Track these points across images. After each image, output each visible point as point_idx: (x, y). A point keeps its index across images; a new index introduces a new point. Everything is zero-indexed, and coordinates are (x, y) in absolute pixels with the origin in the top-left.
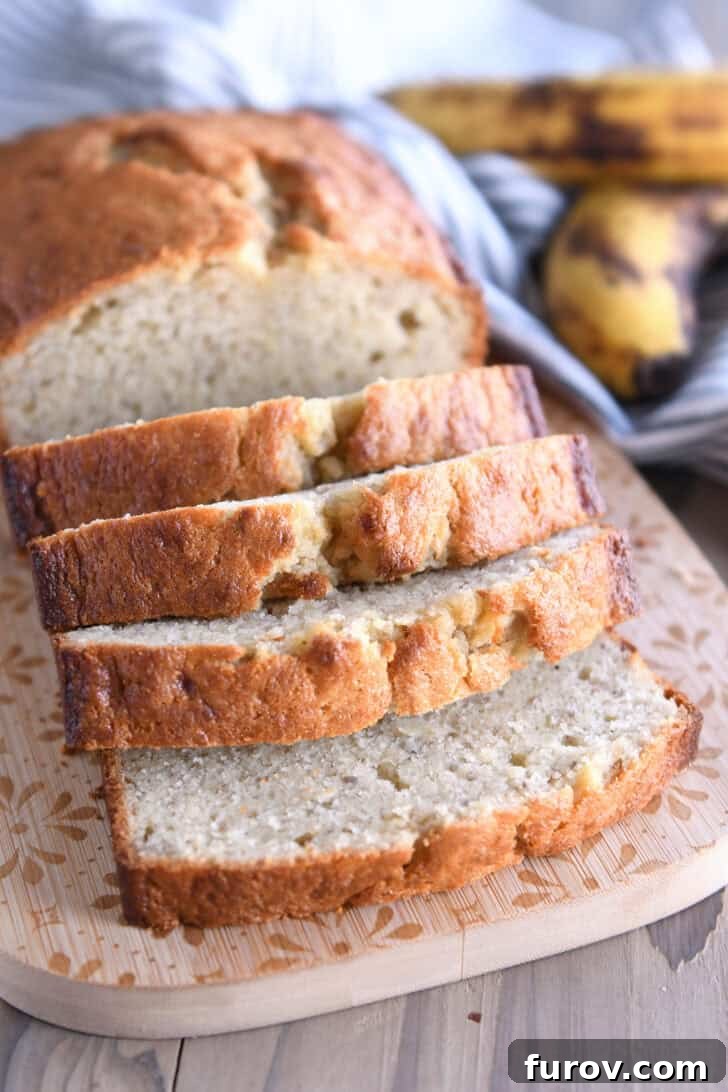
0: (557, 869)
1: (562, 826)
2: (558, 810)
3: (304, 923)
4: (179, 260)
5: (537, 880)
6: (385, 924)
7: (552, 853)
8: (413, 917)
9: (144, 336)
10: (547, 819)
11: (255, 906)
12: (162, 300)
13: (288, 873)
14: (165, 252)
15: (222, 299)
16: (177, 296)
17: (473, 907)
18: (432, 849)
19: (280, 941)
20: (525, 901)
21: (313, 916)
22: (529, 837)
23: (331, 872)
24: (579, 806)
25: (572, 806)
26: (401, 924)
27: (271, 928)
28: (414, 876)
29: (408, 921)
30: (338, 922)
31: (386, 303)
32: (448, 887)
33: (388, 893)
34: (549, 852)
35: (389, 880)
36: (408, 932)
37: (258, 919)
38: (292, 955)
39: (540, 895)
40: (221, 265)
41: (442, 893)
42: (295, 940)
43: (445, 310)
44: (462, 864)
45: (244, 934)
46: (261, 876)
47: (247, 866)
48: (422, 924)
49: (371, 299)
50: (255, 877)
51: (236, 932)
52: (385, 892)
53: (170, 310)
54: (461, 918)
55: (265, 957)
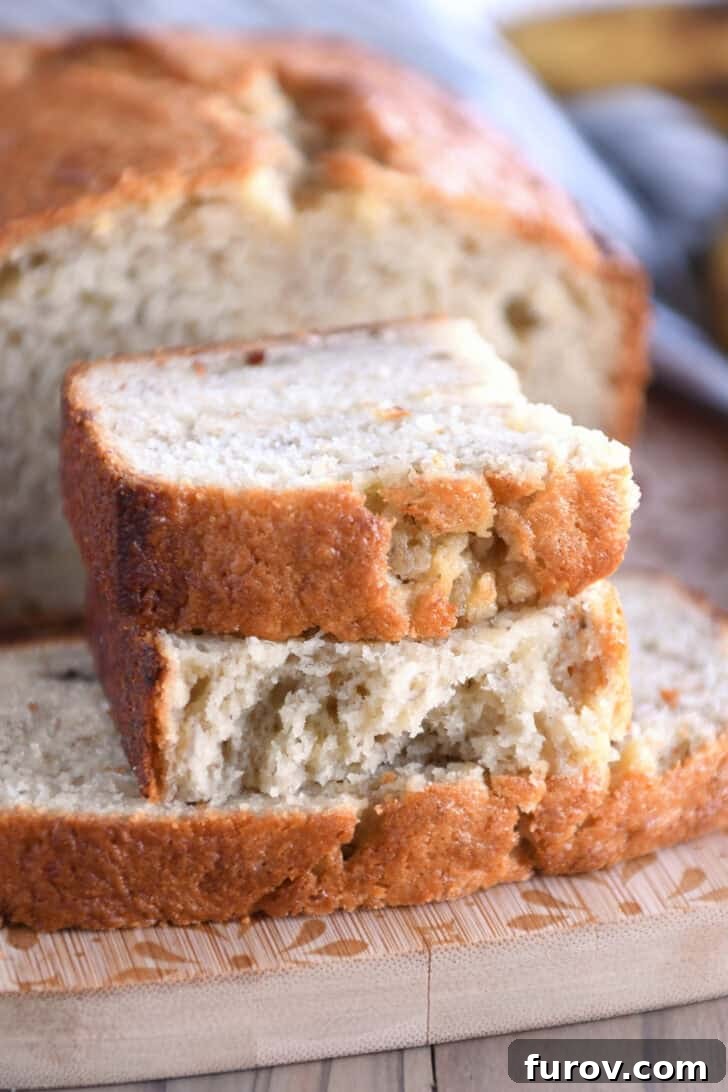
0: (583, 893)
1: (591, 822)
2: (583, 791)
3: (190, 932)
4: (150, 190)
5: (549, 901)
6: (312, 938)
7: (578, 868)
8: (354, 931)
9: (87, 319)
10: (567, 803)
11: (117, 896)
12: (120, 258)
13: (167, 838)
14: (127, 177)
15: (217, 259)
16: (144, 252)
17: (449, 927)
18: (388, 823)
19: (151, 950)
20: (526, 922)
21: (207, 923)
22: (537, 831)
23: (232, 842)
24: (618, 794)
25: (607, 792)
26: (335, 939)
27: (139, 936)
28: (358, 869)
29: (347, 937)
30: (241, 935)
31: (484, 283)
32: (413, 897)
33: (319, 896)
34: (572, 867)
35: (321, 873)
36: (345, 948)
37: (121, 921)
38: (164, 965)
39: (551, 916)
40: (219, 201)
41: (403, 907)
42: (174, 950)
43: (578, 299)
44: (432, 856)
45: (97, 940)
46: (126, 836)
47: (107, 819)
48: (367, 941)
49: (459, 275)
50: (117, 840)
51: (85, 940)
52: (316, 893)
53: (132, 274)
54: (427, 936)
55: (124, 966)
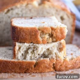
2: (60, 62)
6: (30, 75)
7: (60, 70)
11: (10, 69)
16: (23, 9)
19: (13, 75)
21: (20, 73)
22: (55, 66)
23: (22, 64)
24: (64, 62)
26: (33, 75)
30: (23, 74)
31: (58, 15)
33: (31, 71)
35: (32, 68)
37: (10, 72)
41: (40, 73)
43: (68, 17)
44: (43, 67)
45: (8, 74)
46: (11, 62)
48: (36, 75)
54: (42, 76)
55: (10, 76)
